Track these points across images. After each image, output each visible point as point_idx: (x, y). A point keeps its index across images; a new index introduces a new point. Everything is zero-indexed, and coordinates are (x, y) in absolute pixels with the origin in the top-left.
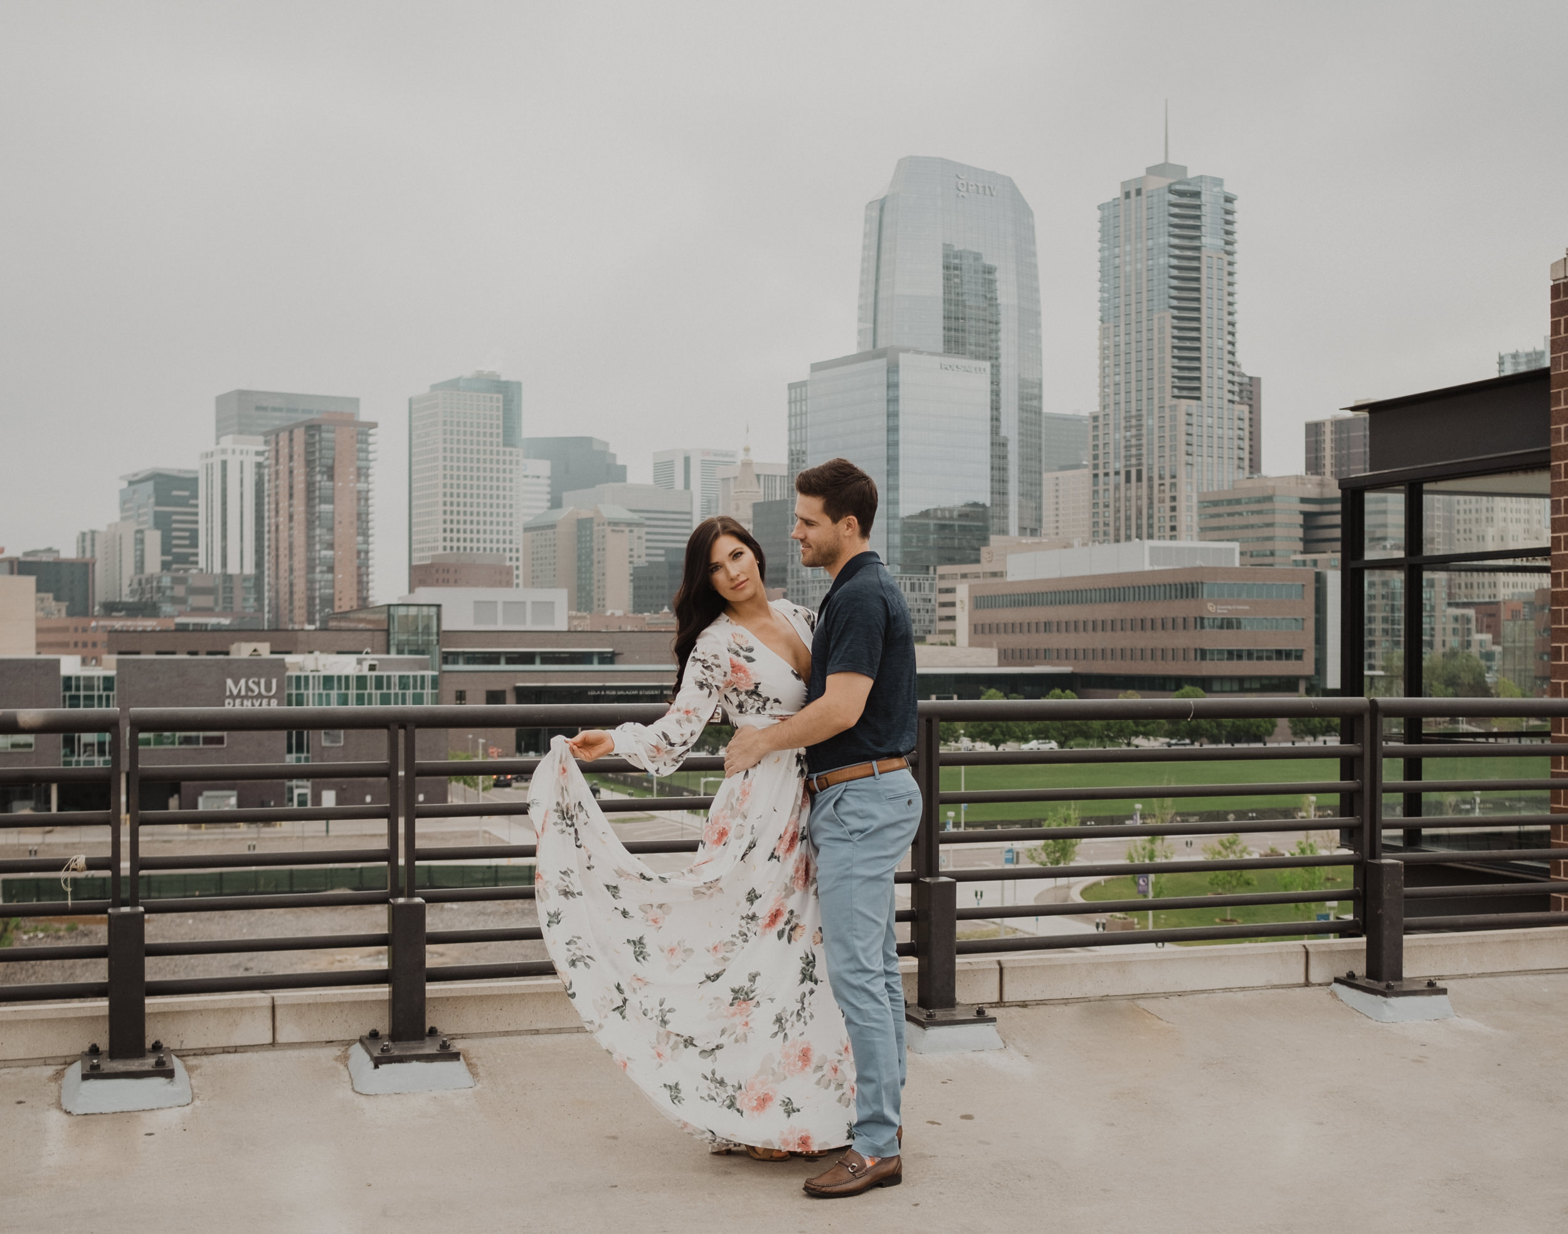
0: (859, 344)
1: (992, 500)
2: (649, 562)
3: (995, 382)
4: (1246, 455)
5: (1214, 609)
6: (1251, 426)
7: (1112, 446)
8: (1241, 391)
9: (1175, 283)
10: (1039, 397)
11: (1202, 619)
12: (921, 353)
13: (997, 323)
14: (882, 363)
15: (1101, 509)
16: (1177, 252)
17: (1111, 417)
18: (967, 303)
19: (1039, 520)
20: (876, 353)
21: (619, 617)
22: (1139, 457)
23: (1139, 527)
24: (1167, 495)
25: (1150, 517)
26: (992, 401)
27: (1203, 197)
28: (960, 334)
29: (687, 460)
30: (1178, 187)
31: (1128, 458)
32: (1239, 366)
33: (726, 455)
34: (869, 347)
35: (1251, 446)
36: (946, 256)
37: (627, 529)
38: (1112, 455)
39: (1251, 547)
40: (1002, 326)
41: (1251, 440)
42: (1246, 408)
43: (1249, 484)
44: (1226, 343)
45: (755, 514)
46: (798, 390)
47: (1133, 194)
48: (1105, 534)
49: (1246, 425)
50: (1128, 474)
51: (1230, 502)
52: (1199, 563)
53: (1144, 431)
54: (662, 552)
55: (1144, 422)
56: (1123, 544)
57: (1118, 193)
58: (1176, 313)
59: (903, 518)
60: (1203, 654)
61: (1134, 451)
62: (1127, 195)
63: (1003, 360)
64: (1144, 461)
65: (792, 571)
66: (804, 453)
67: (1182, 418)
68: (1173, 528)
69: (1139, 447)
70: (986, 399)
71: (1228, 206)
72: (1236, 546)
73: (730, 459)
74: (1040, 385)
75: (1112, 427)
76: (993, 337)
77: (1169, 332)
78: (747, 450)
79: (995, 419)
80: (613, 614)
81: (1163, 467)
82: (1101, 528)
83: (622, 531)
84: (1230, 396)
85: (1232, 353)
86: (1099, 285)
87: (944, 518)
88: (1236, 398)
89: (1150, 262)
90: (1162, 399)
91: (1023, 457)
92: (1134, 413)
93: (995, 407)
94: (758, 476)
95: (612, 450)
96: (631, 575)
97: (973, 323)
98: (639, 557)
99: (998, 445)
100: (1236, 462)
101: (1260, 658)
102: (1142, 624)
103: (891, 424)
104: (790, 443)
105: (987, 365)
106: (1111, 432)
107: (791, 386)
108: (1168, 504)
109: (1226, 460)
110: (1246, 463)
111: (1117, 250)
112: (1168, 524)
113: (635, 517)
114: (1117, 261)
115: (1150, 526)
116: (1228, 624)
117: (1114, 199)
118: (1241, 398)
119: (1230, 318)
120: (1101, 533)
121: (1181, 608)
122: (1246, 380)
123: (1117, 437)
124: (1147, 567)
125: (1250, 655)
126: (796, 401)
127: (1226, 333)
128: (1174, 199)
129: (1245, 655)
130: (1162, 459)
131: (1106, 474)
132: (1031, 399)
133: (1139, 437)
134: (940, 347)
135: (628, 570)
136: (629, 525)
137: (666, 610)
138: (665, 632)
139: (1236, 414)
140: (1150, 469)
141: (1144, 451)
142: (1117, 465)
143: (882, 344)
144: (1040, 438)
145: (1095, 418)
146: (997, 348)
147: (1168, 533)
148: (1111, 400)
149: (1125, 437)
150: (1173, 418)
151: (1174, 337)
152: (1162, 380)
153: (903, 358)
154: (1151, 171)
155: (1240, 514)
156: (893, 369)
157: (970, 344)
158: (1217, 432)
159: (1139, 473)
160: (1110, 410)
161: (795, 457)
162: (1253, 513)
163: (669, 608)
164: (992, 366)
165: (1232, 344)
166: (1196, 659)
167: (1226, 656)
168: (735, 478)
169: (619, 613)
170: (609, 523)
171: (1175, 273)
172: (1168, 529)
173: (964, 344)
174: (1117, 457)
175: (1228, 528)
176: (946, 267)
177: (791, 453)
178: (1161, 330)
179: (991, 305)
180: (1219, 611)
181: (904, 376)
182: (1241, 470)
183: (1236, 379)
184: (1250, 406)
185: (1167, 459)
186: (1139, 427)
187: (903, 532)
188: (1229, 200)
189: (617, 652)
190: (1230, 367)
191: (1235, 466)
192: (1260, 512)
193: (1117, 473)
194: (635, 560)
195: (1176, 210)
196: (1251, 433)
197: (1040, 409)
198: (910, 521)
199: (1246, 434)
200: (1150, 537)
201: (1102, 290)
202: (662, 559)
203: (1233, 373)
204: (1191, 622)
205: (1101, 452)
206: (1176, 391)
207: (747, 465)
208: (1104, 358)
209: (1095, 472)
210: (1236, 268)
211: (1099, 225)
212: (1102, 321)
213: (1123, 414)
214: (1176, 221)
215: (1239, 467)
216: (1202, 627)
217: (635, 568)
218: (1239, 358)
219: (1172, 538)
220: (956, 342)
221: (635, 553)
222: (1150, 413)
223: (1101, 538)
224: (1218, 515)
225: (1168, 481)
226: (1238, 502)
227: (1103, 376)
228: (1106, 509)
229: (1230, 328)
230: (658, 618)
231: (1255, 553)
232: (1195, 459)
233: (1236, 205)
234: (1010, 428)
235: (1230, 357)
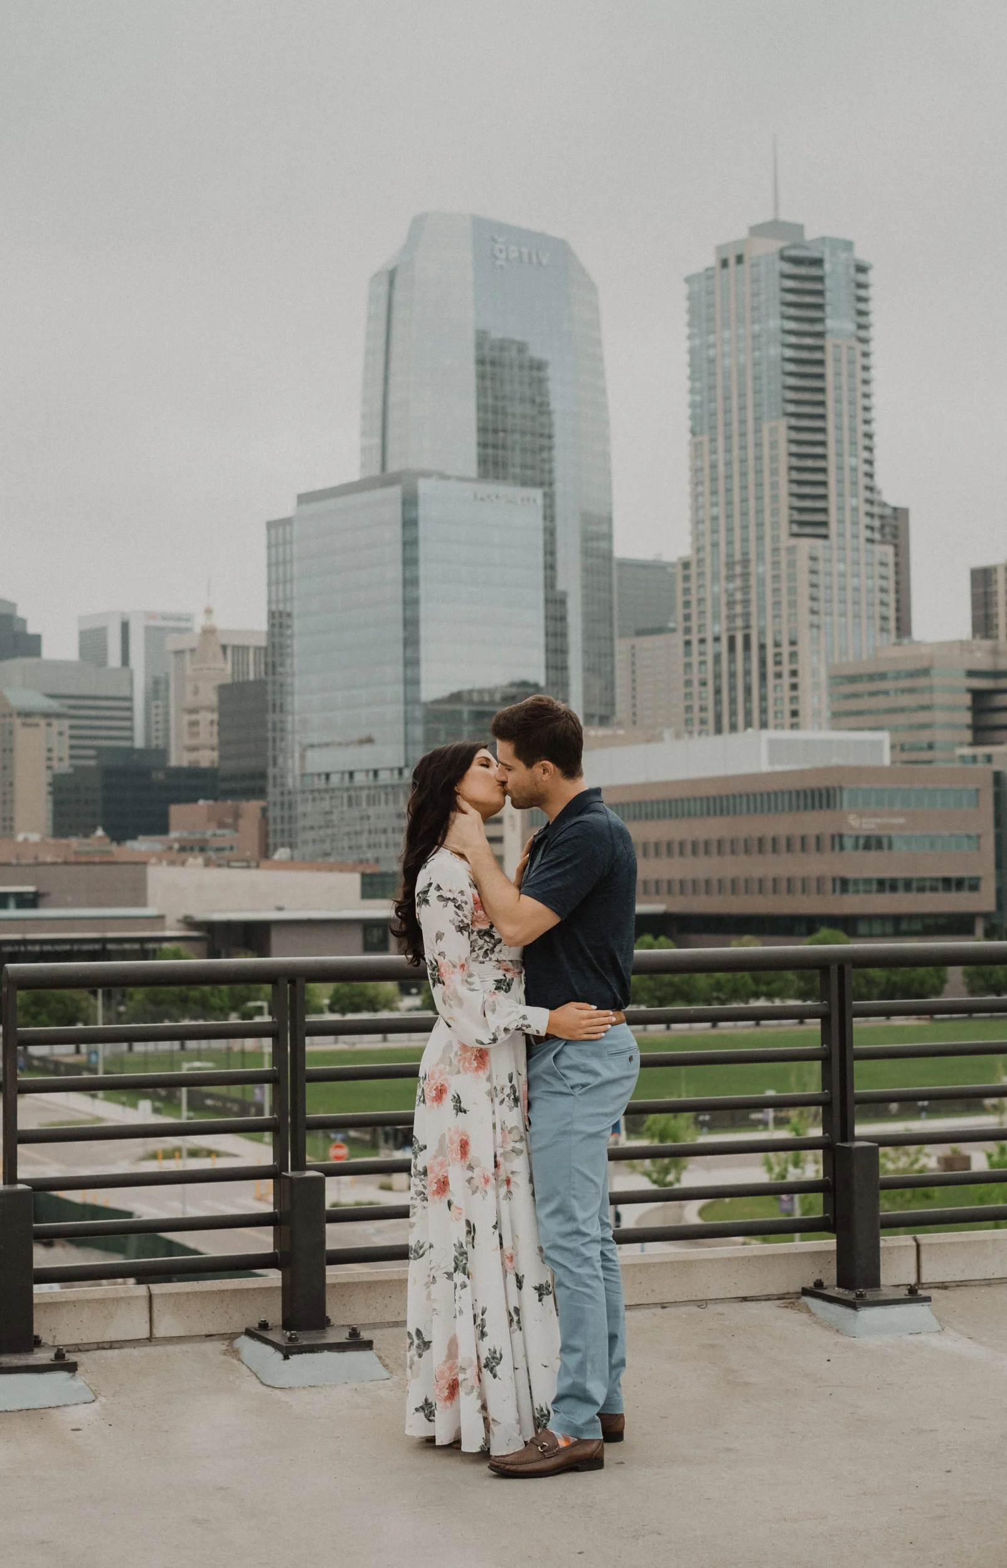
0: (363, 466)
1: (547, 678)
2: (76, 768)
3: (549, 517)
4: (891, 613)
5: (859, 823)
6: (897, 573)
7: (709, 602)
8: (882, 527)
9: (792, 381)
10: (609, 537)
11: (841, 836)
12: (448, 478)
13: (550, 437)
14: (395, 492)
15: (696, 688)
16: (793, 340)
17: (708, 562)
18: (509, 410)
19: (611, 704)
20: (385, 479)
21: (36, 844)
22: (746, 616)
23: (748, 713)
24: (786, 668)
25: (763, 698)
26: (545, 544)
27: (827, 266)
28: (500, 452)
29: (125, 627)
30: (793, 253)
31: (731, 618)
32: (879, 493)
33: (179, 619)
34: (375, 471)
35: (898, 601)
36: (479, 345)
37: (43, 722)
38: (709, 615)
39: (907, 738)
40: (557, 440)
41: (897, 592)
42: (890, 550)
43: (895, 652)
44: (861, 461)
45: (222, 701)
46: (281, 530)
47: (732, 262)
48: (703, 722)
49: (890, 571)
50: (732, 640)
51: (871, 677)
52: (835, 761)
53: (753, 581)
54: (92, 753)
55: (753, 568)
56: (727, 738)
57: (712, 261)
58: (794, 422)
59: (425, 704)
60: (844, 885)
61: (739, 609)
62: (725, 263)
63: (559, 487)
64: (754, 622)
65: (275, 777)
66: (289, 615)
67: (804, 564)
68: (795, 713)
69: (746, 602)
70: (539, 539)
71: (861, 278)
72: (885, 737)
73: (182, 624)
74: (610, 521)
75: (708, 576)
76: (545, 455)
77: (783, 448)
78: (209, 612)
79: (550, 567)
80: (26, 840)
81: (780, 631)
82: (696, 715)
83: (37, 725)
84: (868, 534)
85: (870, 475)
86: (688, 384)
87: (482, 703)
88: (877, 536)
89: (757, 354)
90: (775, 539)
91: (589, 619)
92: (738, 557)
93: (550, 551)
94: (224, 648)
95: (21, 613)
96: (50, 784)
97: (517, 437)
98: (61, 759)
99: (555, 606)
100: (878, 622)
101: (921, 889)
102: (760, 846)
103: (408, 575)
104: (270, 602)
105: (537, 494)
106: (708, 582)
107: (270, 525)
108: (787, 680)
109: (864, 620)
110: (892, 624)
111: (712, 338)
112: (787, 708)
113: (54, 705)
114: (712, 352)
115: (763, 711)
116: (873, 843)
117: (707, 270)
118: (883, 535)
119: (866, 428)
120: (696, 722)
121: (814, 823)
122: (888, 512)
123: (715, 589)
124: (765, 767)
125: (908, 885)
126: (277, 545)
127: (860, 448)
128: (789, 268)
129: (901, 885)
130: (778, 620)
131: (702, 641)
132: (598, 539)
133: (745, 589)
134: (472, 470)
135: (45, 777)
136: (46, 715)
137: (100, 832)
138: (101, 863)
139: (877, 557)
140: (762, 632)
141: (753, 609)
142: (717, 629)
143: (393, 467)
144: (611, 592)
145: (686, 565)
146: (551, 471)
147: (788, 720)
148: (707, 540)
149: (727, 591)
150: (792, 564)
151: (791, 455)
152: (775, 512)
153: (424, 487)
154: (757, 231)
155: (886, 693)
156: (410, 501)
157: (514, 466)
158: (852, 582)
159: (747, 639)
160: (707, 553)
161: (277, 621)
162: (903, 691)
163: (105, 830)
164: (545, 495)
165: (870, 462)
166: (834, 891)
167: (875, 886)
168: (193, 651)
169: (35, 837)
170: (19, 714)
171: (791, 367)
172: (787, 714)
173: (505, 465)
174: (716, 617)
175: (870, 712)
176: (481, 362)
177: (272, 615)
178: (774, 445)
179: (541, 413)
180: (864, 826)
181: (424, 511)
182: (885, 635)
183: (876, 510)
184: (896, 546)
185: (784, 619)
186: (746, 576)
187: (427, 721)
188: (861, 269)
189: (42, 890)
190: (868, 494)
191: (878, 627)
192: (912, 691)
193: (717, 639)
194: (55, 764)
195: (790, 284)
196: (897, 583)
197: (610, 552)
198: (436, 707)
199: (891, 585)
200: (764, 725)
201: (692, 391)
202: (92, 763)
203: (871, 502)
204: (827, 842)
205: (694, 610)
206: (795, 529)
207: (209, 632)
208: (697, 483)
209: (687, 637)
210: (873, 360)
211: (686, 304)
212: (693, 432)
213: (723, 559)
214: (791, 298)
215: (883, 630)
216: (842, 848)
217: (55, 776)
218: (879, 481)
219: (794, 726)
220: (495, 464)
221: (55, 755)
222: (760, 557)
223: (697, 727)
224: (856, 696)
225: (786, 649)
226: (883, 676)
227: (696, 508)
228: (703, 689)
229: (867, 442)
230: (88, 845)
231: (906, 747)
232: (824, 619)
233: (872, 277)
234: (570, 581)
235: (867, 481)
